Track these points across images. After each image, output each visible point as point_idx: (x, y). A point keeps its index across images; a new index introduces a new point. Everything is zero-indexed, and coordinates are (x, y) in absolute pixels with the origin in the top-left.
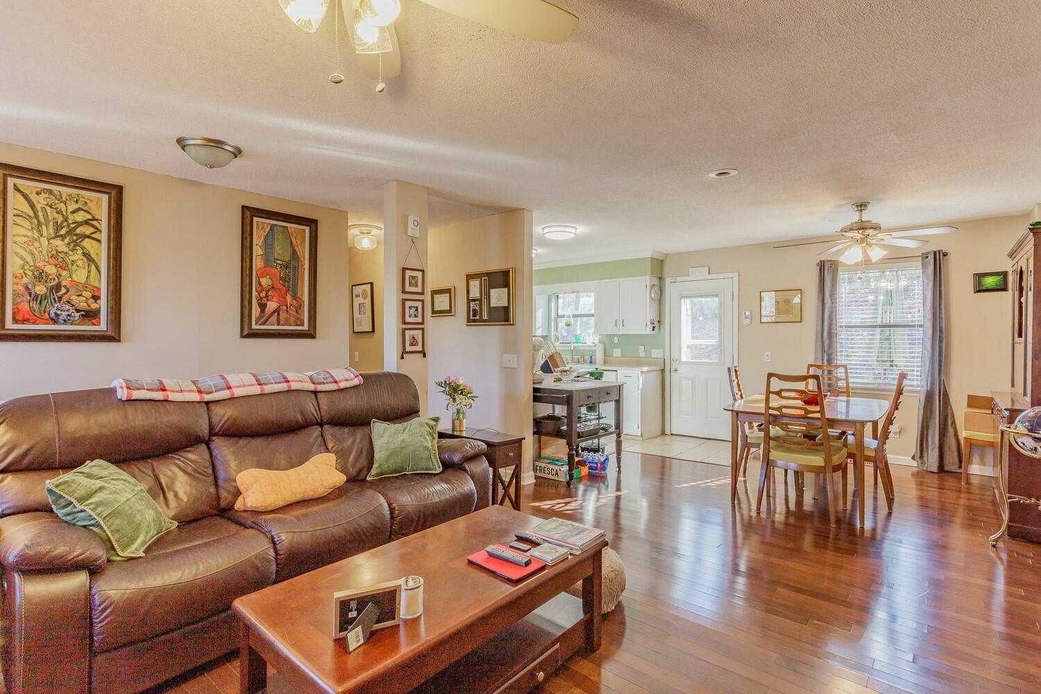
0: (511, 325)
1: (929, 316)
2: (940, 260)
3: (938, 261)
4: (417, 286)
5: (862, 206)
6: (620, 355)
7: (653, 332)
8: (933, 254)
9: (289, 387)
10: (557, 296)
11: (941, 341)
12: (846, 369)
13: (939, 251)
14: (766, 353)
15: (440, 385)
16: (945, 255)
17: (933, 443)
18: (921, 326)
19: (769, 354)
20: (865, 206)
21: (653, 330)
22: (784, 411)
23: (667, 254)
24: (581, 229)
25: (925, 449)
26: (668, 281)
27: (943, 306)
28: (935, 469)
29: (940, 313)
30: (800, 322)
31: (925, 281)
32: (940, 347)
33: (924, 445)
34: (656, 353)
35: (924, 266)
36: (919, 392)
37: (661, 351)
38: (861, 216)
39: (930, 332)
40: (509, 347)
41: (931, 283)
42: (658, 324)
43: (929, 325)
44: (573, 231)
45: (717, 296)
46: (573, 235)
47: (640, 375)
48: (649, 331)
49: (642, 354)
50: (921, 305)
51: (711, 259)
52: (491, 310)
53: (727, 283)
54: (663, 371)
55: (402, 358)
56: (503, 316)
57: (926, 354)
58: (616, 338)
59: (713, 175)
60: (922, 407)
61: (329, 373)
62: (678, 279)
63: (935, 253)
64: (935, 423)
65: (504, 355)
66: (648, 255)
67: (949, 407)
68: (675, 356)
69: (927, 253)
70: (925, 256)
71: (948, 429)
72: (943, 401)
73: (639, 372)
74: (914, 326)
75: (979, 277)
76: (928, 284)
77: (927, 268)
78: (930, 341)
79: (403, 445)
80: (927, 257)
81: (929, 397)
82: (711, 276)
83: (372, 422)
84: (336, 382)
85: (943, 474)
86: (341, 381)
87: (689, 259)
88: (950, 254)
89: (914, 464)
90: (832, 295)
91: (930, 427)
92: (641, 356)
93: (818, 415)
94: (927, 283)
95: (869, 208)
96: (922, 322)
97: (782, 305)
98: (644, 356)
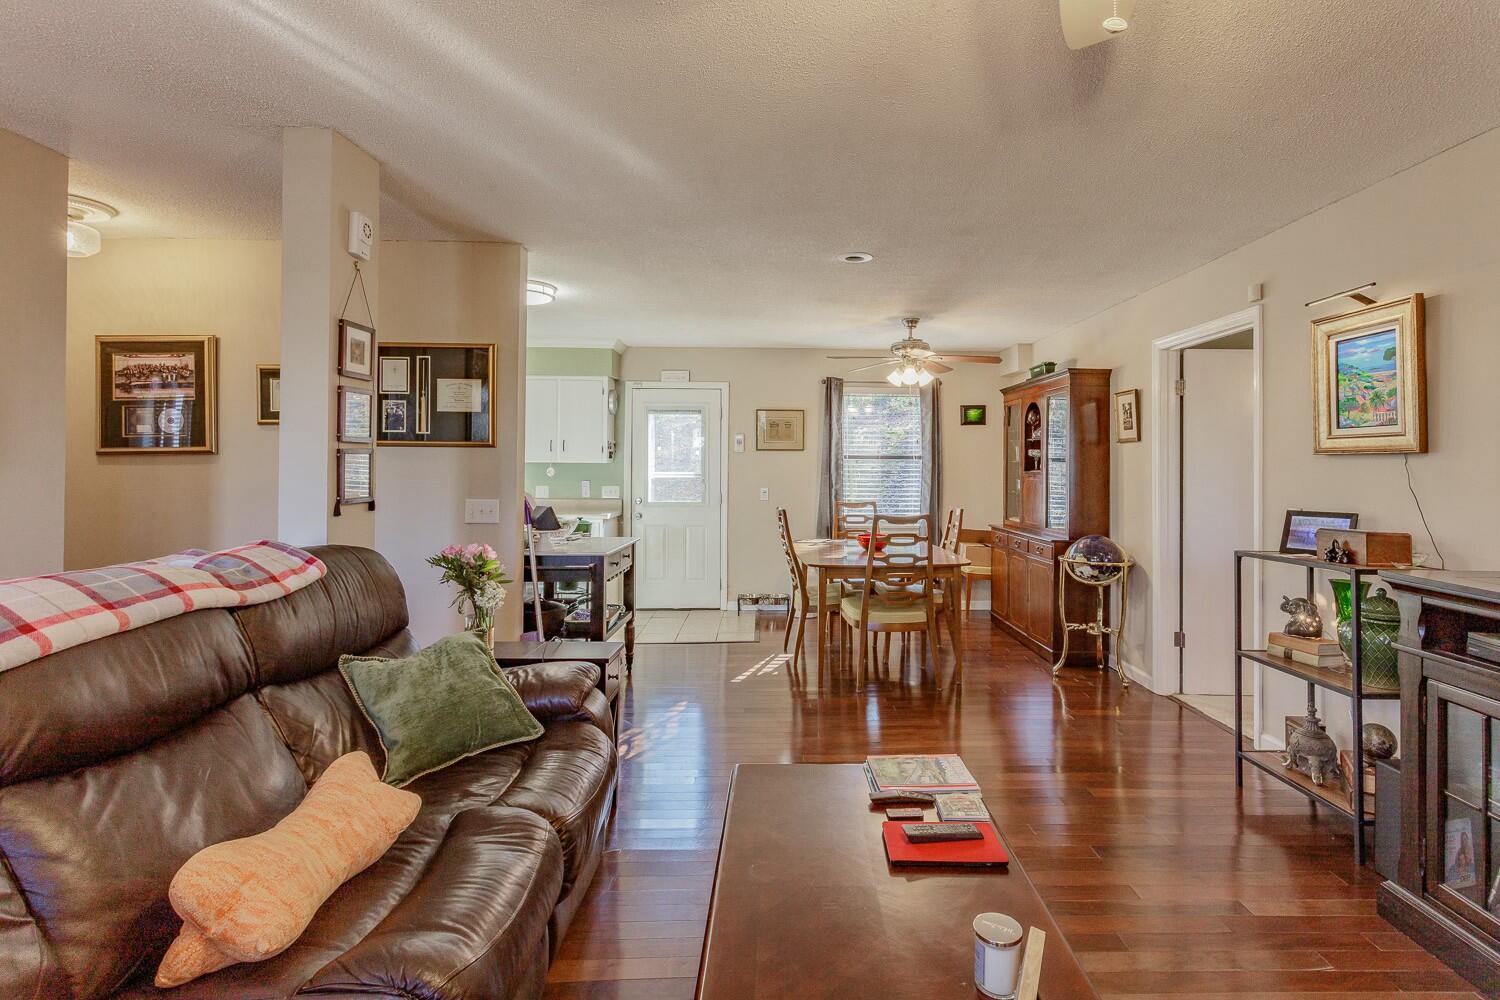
0: (489, 446)
1: (929, 448)
2: (937, 388)
3: (936, 391)
4: (362, 363)
5: (912, 322)
6: (547, 496)
7: (610, 460)
9: (186, 604)
12: (875, 506)
14: (763, 489)
15: (436, 562)
16: (941, 384)
18: (920, 458)
19: (766, 490)
20: (916, 322)
21: (610, 457)
22: (893, 560)
23: (628, 347)
24: (564, 291)
26: (629, 385)
30: (801, 451)
32: (939, 481)
34: (609, 492)
35: (923, 394)
37: (617, 488)
38: (911, 333)
40: (476, 486)
41: (931, 413)
42: (614, 450)
43: (928, 457)
44: (550, 291)
45: (700, 412)
46: (549, 300)
47: (602, 524)
48: (604, 459)
49: (586, 492)
50: (920, 437)
51: (694, 362)
52: (437, 417)
53: (714, 395)
54: (620, 518)
55: (337, 513)
56: (463, 430)
58: (550, 469)
59: (843, 259)
61: (247, 560)
62: (645, 384)
65: (468, 500)
66: (610, 344)
68: (638, 494)
73: (601, 522)
74: (912, 458)
75: (966, 409)
76: (927, 414)
77: (926, 396)
78: (930, 475)
79: (455, 698)
82: (691, 385)
83: (340, 662)
84: (274, 579)
86: (285, 575)
87: (662, 358)
90: (839, 419)
92: (584, 496)
93: (926, 562)
95: (919, 325)
96: (920, 454)
97: (782, 428)
98: (588, 496)
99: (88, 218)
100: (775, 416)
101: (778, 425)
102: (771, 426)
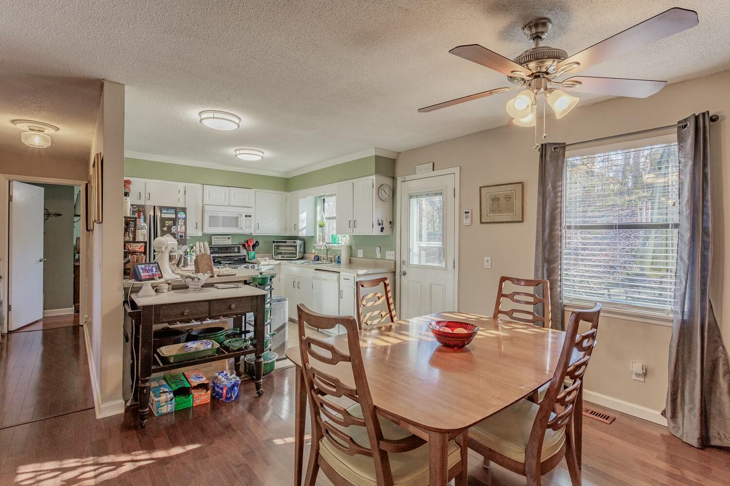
1: (686, 212)
2: (704, 127)
3: (702, 129)
5: (537, 27)
6: (362, 256)
7: (381, 234)
8: (693, 121)
10: (324, 200)
11: (705, 248)
13: (704, 114)
14: (486, 258)
16: (714, 119)
17: (692, 401)
18: (676, 226)
19: (489, 258)
20: (544, 25)
21: (382, 231)
23: (399, 153)
25: (679, 406)
26: (399, 180)
27: (709, 197)
28: (695, 442)
29: (704, 206)
30: (522, 222)
31: (682, 160)
32: (704, 257)
33: (679, 401)
34: (389, 255)
35: (681, 139)
36: (672, 321)
37: (392, 253)
38: (537, 44)
39: (687, 235)
41: (690, 163)
42: (389, 224)
43: (686, 225)
45: (441, 194)
48: (376, 231)
51: (435, 155)
53: (449, 179)
54: (394, 273)
57: (682, 267)
60: (675, 344)
62: (408, 178)
63: (697, 118)
64: (695, 373)
66: (372, 153)
67: (721, 348)
68: (404, 258)
69: (686, 120)
70: (682, 126)
71: (717, 382)
72: (709, 338)
73: (355, 275)
74: (666, 226)
76: (685, 166)
77: (685, 142)
78: (688, 248)
80: (686, 126)
81: (685, 330)
82: (436, 173)
85: (706, 453)
87: (415, 157)
88: (724, 118)
89: (664, 422)
91: (688, 376)
92: (378, 257)
94: (685, 162)
96: (677, 221)
97: (503, 201)
98: (380, 257)
99: (46, 131)
100: (494, 191)
101: (499, 199)
102: (493, 200)
